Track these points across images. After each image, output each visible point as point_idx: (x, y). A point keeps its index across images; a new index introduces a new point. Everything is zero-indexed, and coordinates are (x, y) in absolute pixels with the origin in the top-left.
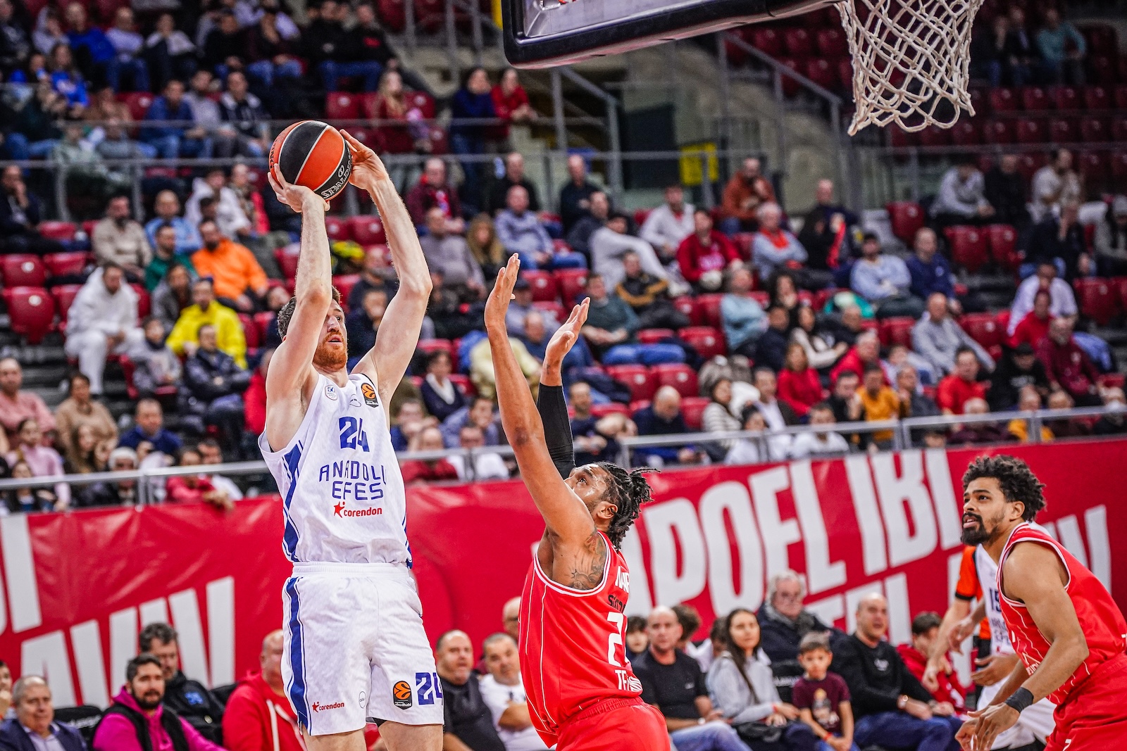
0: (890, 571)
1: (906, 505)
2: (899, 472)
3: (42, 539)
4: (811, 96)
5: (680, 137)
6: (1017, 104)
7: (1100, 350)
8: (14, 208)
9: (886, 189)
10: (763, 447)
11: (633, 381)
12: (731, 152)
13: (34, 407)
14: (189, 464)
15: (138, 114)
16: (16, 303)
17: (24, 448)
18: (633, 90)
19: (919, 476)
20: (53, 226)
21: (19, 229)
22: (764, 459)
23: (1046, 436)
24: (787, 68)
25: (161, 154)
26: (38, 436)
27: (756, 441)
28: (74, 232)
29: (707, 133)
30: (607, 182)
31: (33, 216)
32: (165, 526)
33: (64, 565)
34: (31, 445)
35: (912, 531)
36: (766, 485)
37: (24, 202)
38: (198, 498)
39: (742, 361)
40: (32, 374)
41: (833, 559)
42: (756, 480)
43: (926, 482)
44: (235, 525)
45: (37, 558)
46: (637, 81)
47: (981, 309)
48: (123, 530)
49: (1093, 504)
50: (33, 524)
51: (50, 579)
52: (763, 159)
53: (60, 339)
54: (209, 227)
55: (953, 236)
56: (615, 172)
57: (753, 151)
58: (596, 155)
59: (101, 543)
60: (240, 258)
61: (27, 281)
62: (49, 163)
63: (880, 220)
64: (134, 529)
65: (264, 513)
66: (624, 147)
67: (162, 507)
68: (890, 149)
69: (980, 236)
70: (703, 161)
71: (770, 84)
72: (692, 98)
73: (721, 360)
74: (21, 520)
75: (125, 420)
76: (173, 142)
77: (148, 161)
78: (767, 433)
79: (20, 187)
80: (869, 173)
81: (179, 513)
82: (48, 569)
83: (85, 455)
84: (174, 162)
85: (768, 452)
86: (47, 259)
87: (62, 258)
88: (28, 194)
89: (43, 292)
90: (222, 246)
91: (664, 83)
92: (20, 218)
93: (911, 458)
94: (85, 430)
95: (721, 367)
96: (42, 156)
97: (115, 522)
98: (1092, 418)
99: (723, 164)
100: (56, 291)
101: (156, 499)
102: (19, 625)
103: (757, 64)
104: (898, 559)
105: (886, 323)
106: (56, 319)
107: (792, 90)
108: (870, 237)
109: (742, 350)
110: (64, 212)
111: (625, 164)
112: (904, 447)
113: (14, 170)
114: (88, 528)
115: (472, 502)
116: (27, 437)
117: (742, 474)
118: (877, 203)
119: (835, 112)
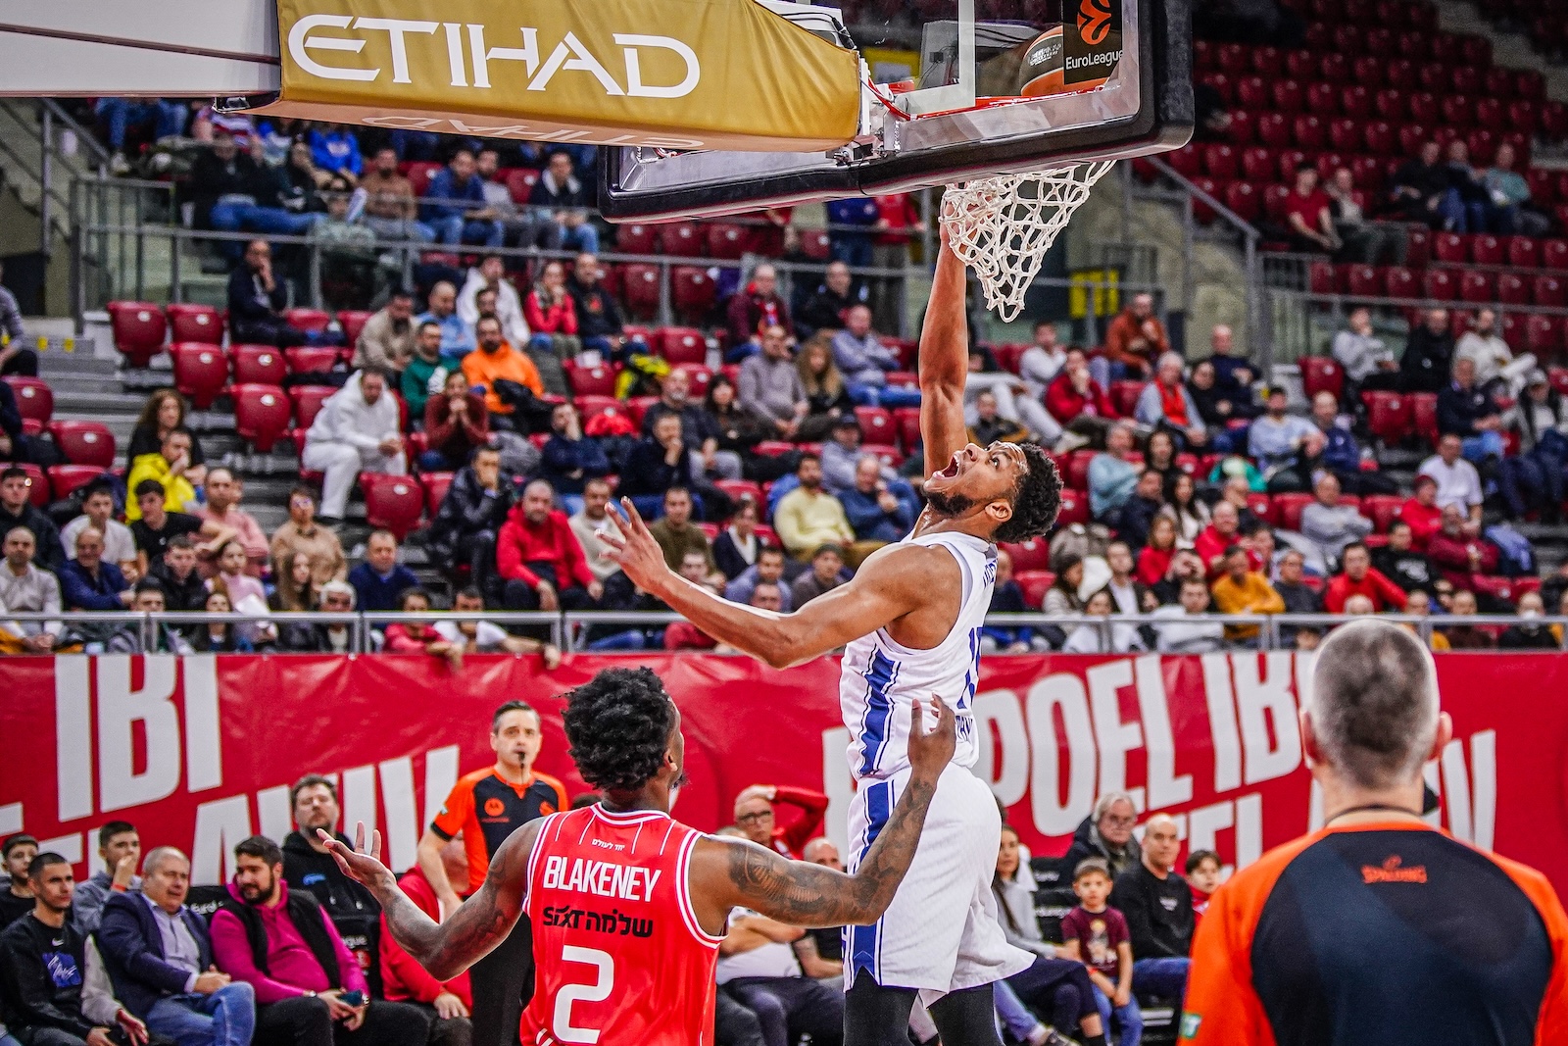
0: (1244, 790)
1: (1268, 713)
2: (1263, 675)
3: (232, 685)
4: (1226, 226)
5: (1072, 262)
6: (1465, 252)
7: (1520, 547)
8: (258, 289)
9: (1301, 339)
10: (1105, 636)
12: (1130, 284)
13: (245, 527)
14: (413, 609)
15: (422, 188)
16: (244, 400)
17: (224, 575)
19: (1286, 681)
20: (303, 313)
21: (261, 313)
22: (1106, 648)
23: (1439, 644)
24: (1201, 191)
25: (440, 238)
26: (242, 562)
27: (1097, 627)
28: (329, 321)
29: (1096, 260)
31: (278, 300)
32: (380, 679)
33: (257, 716)
34: (232, 572)
35: (1273, 745)
36: (1106, 679)
37: (271, 284)
38: (423, 648)
39: (1102, 531)
40: (254, 487)
41: (1179, 772)
42: (1093, 673)
43: (1294, 690)
44: (467, 683)
45: (224, 706)
48: (331, 680)
49: (1482, 728)
50: (222, 667)
51: (237, 733)
52: (1158, 295)
53: (297, 447)
54: (490, 325)
55: (1373, 400)
57: (1148, 286)
59: (302, 694)
60: (522, 366)
61: (262, 377)
62: (308, 240)
63: (1291, 375)
64: (343, 680)
65: (502, 673)
67: (379, 656)
68: (1309, 295)
69: (1403, 404)
70: (1091, 292)
71: (1178, 206)
72: (1089, 216)
73: (1078, 528)
74: (210, 659)
75: (359, 551)
76: (458, 223)
77: (426, 246)
78: (1114, 617)
79: (266, 265)
80: (1283, 319)
81: (399, 665)
82: (237, 721)
83: (299, 588)
84: (455, 248)
85: (1111, 641)
86: (289, 352)
87: (307, 352)
88: (274, 273)
89: (279, 391)
90: (502, 349)
92: (264, 301)
93: (1278, 660)
94: (301, 559)
95: (1076, 535)
96: (302, 231)
97: (322, 670)
98: (1499, 628)
99: (1121, 294)
100: (293, 391)
101: (373, 645)
102: (195, 785)
104: (1254, 776)
105: (1278, 498)
106: (292, 423)
107: (1204, 216)
108: (1276, 391)
109: (1103, 520)
110: (318, 298)
112: (1271, 647)
113: (261, 244)
114: (289, 675)
115: (754, 677)
116: (229, 562)
117: (1079, 665)
118: (1291, 356)
119: (1251, 247)
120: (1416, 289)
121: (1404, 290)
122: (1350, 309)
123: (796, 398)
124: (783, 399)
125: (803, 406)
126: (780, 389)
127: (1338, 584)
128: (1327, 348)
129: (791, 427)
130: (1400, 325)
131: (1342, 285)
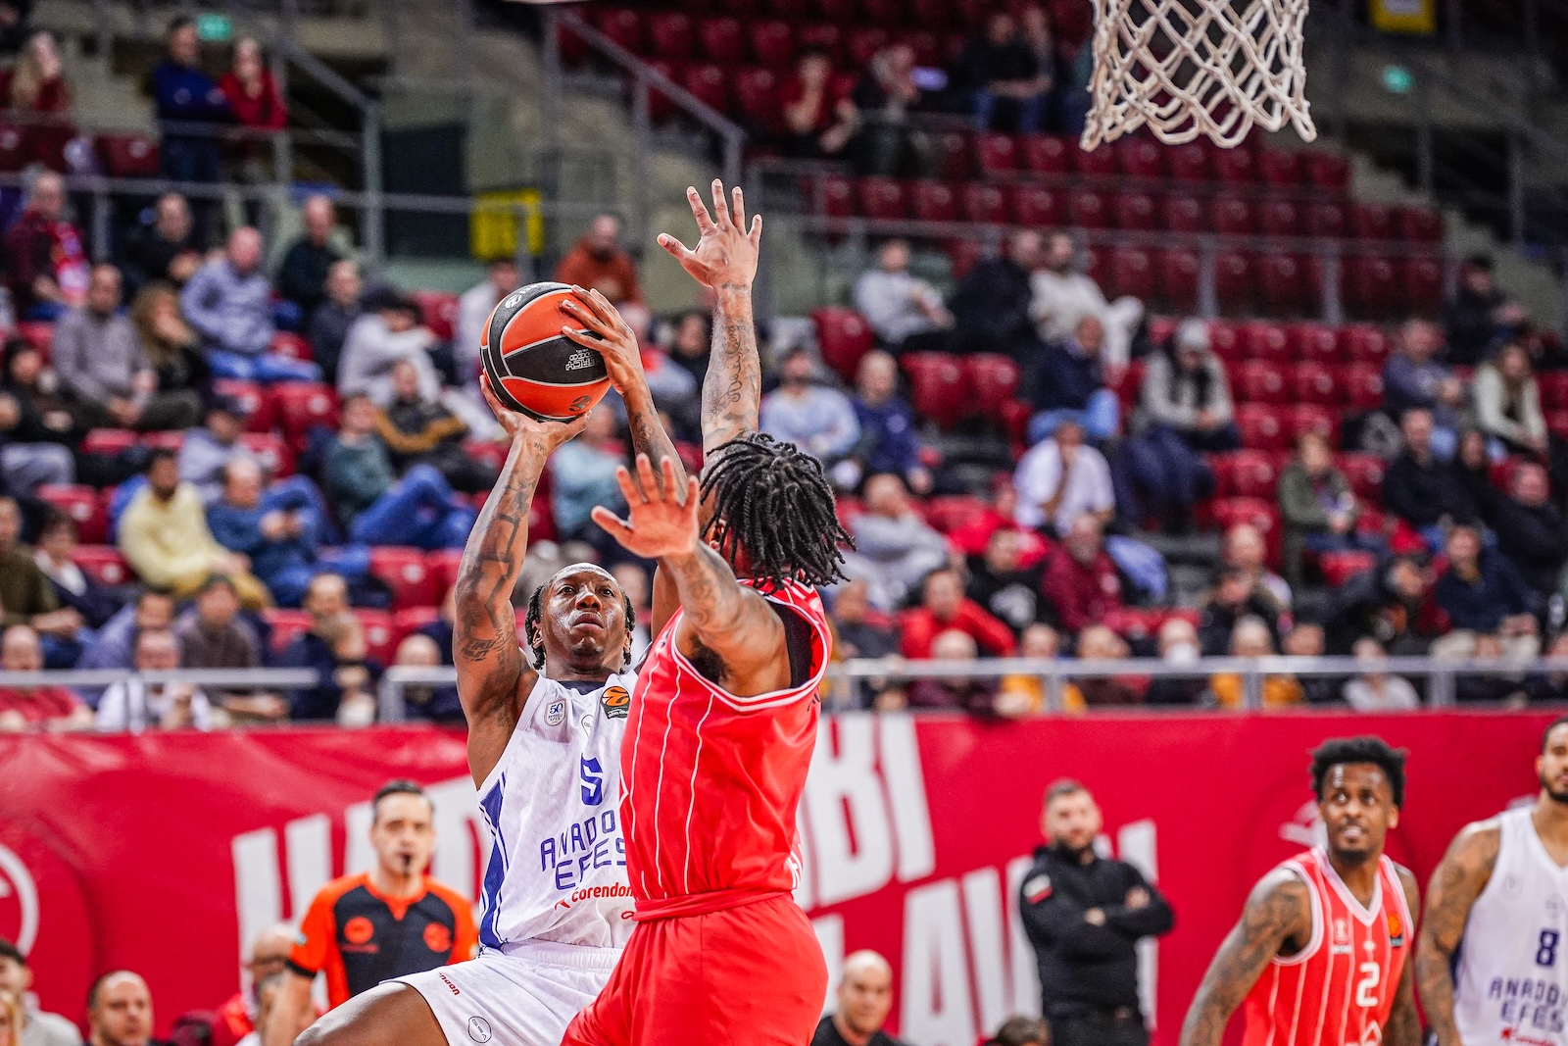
0: (817, 912)
1: (846, 805)
2: (837, 750)
4: (690, 123)
5: (476, 178)
6: (1019, 160)
7: (1151, 570)
9: (812, 284)
11: (401, 577)
12: (564, 207)
18: (400, 94)
19: (869, 758)
23: (1071, 704)
24: (654, 75)
29: (528, 173)
30: (358, 241)
35: (854, 848)
43: (878, 768)
46: (406, 78)
47: (961, 490)
49: (1135, 818)
55: (918, 370)
56: (373, 229)
58: (344, 196)
63: (802, 335)
66: (389, 186)
68: (816, 222)
69: (961, 372)
70: (518, 219)
71: (626, 100)
72: (501, 112)
73: (549, 549)
91: (450, 85)
93: (855, 728)
99: (549, 223)
103: (605, 65)
104: (832, 892)
107: (663, 112)
109: (580, 535)
111: (390, 216)
118: (801, 306)
119: (732, 157)
120: (957, 211)
121: (942, 213)
122: (875, 242)
123: (135, 368)
124: (117, 373)
125: (145, 380)
126: (114, 357)
127: (919, 623)
128: (847, 297)
129: (132, 409)
130: (939, 263)
131: (856, 206)
